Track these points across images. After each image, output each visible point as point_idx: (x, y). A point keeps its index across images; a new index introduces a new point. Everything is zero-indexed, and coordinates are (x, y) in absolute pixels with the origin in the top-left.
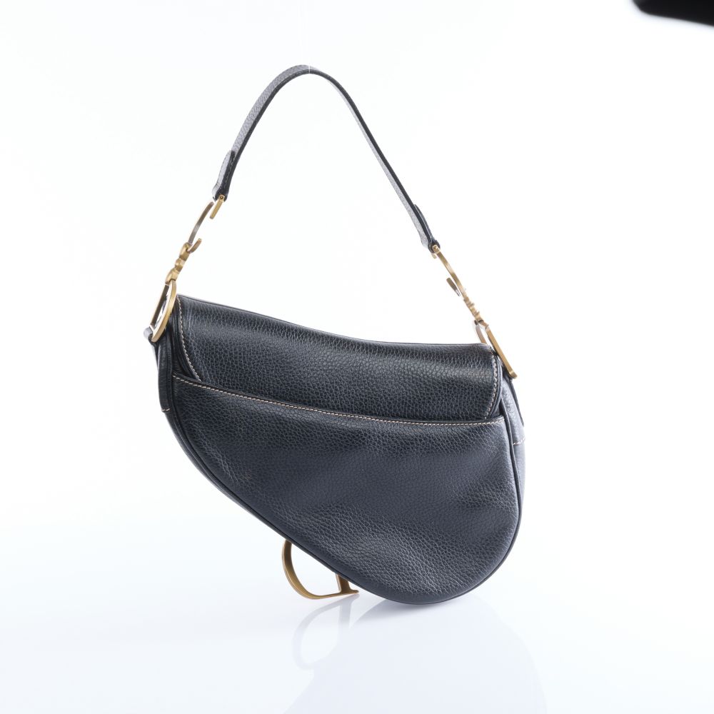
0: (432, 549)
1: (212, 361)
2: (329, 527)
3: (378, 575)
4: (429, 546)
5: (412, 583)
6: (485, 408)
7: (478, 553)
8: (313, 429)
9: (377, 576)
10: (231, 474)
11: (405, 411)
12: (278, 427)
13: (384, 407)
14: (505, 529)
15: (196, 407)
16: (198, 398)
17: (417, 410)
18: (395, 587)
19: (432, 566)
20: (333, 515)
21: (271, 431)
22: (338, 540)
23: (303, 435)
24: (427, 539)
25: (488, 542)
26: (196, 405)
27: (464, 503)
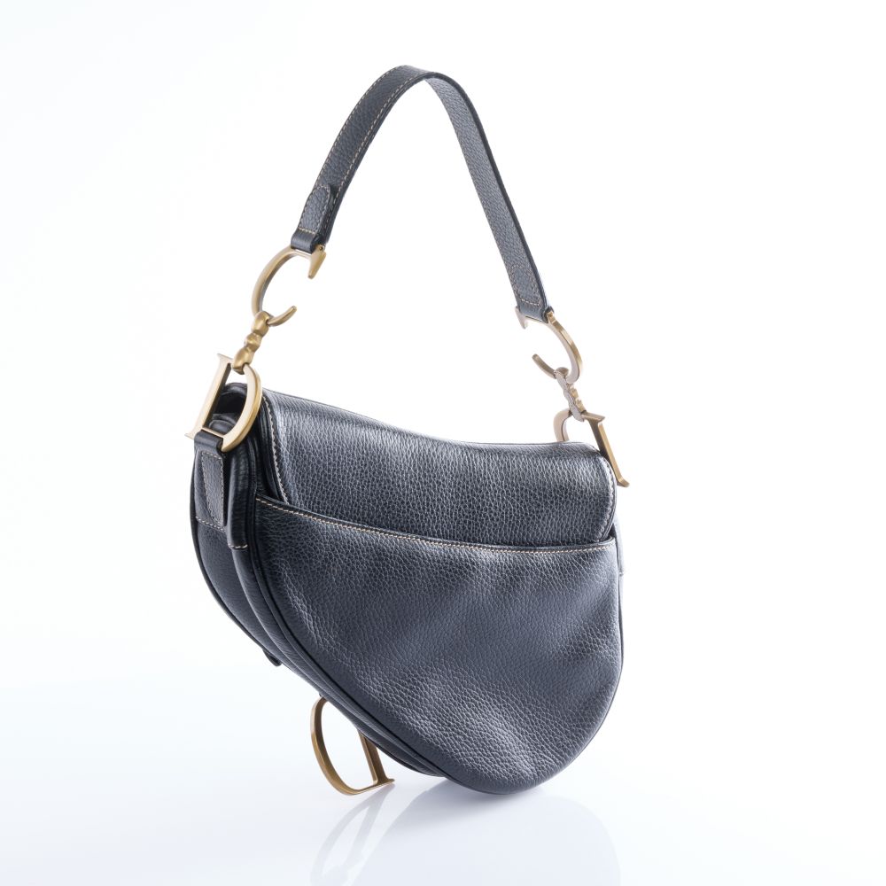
0: (525, 719)
1: (303, 476)
2: (417, 698)
3: (471, 758)
4: (521, 715)
5: (507, 766)
6: (598, 527)
7: (574, 720)
8: (416, 565)
9: (469, 760)
10: (315, 632)
11: (511, 535)
12: (377, 565)
13: (489, 531)
14: (606, 686)
15: (284, 541)
16: (288, 528)
17: (524, 534)
18: (489, 773)
19: (525, 742)
20: (422, 681)
21: (369, 569)
22: (426, 714)
23: (405, 574)
24: (520, 706)
25: (587, 705)
26: (284, 538)
27: (565, 655)
